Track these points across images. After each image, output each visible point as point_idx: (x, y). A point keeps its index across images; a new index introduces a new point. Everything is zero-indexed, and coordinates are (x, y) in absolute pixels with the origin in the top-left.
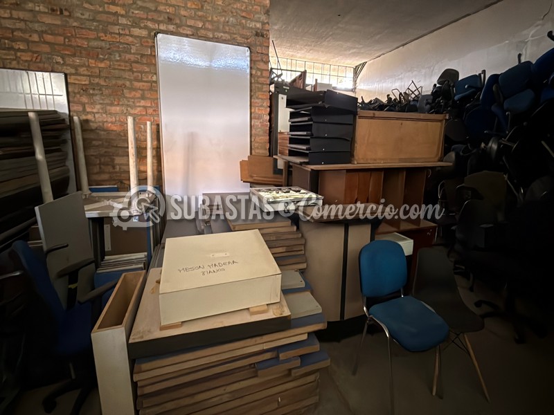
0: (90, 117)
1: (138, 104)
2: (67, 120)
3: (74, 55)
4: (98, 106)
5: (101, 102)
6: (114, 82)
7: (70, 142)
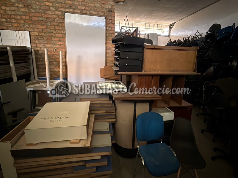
0: (39, 49)
1: (57, 43)
2: (30, 50)
3: (33, 24)
4: (42, 44)
5: (43, 42)
6: (48, 34)
7: (31, 59)
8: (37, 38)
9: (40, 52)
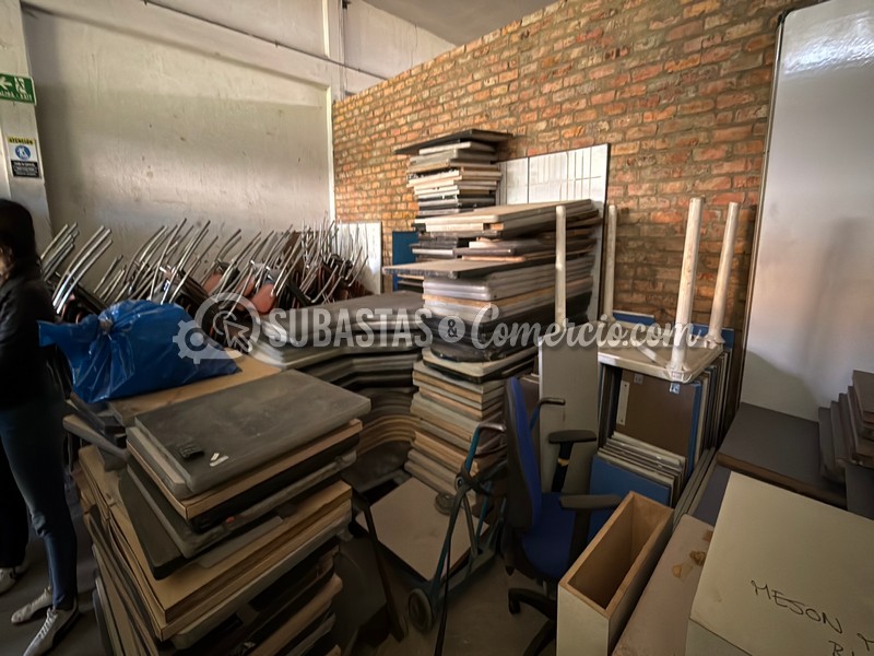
0: (631, 204)
1: (715, 172)
2: (601, 212)
3: (624, 113)
4: (647, 186)
5: (652, 177)
6: (678, 141)
7: (600, 243)
8: (631, 163)
9: (634, 216)
